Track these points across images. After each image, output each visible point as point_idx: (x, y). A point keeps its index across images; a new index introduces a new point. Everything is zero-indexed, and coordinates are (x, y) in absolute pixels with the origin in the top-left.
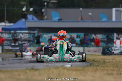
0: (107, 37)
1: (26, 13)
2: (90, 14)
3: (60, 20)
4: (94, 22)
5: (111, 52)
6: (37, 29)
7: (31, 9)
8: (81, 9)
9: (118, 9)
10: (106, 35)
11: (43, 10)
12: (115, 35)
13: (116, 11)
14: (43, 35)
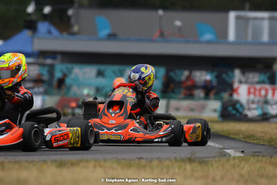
0: (217, 77)
1: (34, 17)
2: (178, 23)
3: (112, 36)
4: (187, 42)
5: (241, 113)
6: (59, 57)
7: (47, 10)
8: (161, 12)
9: (242, 13)
10: (215, 74)
11: (70, 12)
12: (237, 72)
13: (238, 18)
14: (72, 68)
